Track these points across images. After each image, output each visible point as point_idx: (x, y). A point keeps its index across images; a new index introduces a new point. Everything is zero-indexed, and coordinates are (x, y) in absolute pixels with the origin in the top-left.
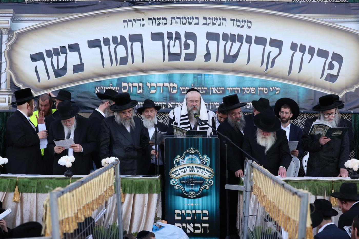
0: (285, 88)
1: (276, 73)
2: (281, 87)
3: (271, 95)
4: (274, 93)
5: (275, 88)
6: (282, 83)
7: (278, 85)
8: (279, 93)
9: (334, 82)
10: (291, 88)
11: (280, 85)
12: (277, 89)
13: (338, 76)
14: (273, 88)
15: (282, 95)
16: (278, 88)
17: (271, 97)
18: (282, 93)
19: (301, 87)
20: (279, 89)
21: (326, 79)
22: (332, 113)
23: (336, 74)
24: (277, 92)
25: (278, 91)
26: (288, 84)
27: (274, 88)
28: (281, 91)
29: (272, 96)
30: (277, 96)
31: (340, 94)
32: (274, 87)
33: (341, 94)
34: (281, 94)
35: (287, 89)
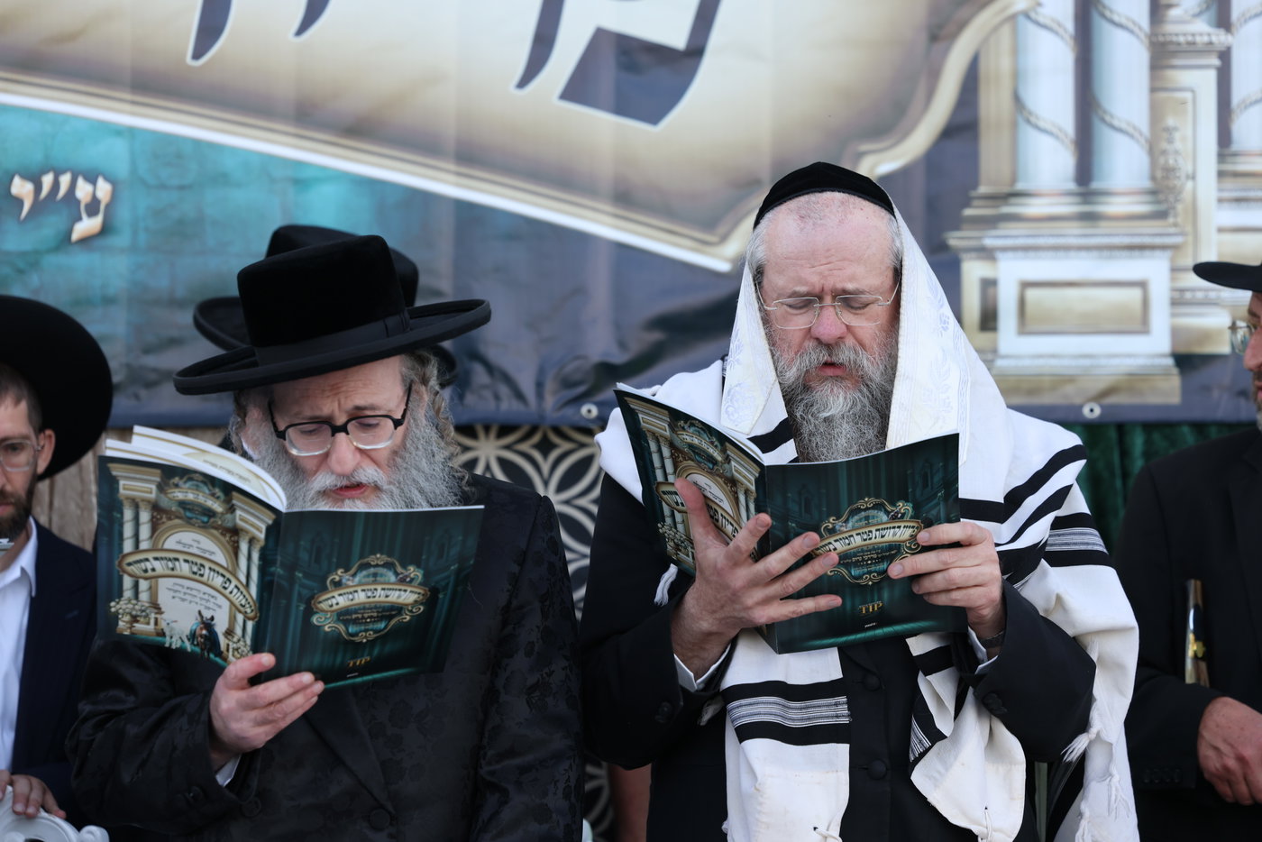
0: (163, 187)
1: (72, 37)
2: (122, 169)
3: (23, 254)
4: (50, 227)
5: (65, 180)
6: (131, 132)
7: (93, 154)
8: (105, 230)
9: (654, 117)
10: (222, 179)
11: (116, 155)
12: (83, 191)
13: (695, 51)
14: (47, 180)
15: (133, 249)
16: (93, 181)
17: (21, 272)
18: (135, 233)
19: (324, 168)
20: (104, 190)
21: (577, 90)
22: (361, 418)
23: (678, 39)
24: (87, 226)
25: (93, 208)
26: (197, 143)
27: (56, 185)
28: (124, 214)
29: (32, 260)
30: (80, 261)
31: (722, 230)
32: (58, 174)
33: (724, 239)
34: (121, 240)
35: (182, 188)
